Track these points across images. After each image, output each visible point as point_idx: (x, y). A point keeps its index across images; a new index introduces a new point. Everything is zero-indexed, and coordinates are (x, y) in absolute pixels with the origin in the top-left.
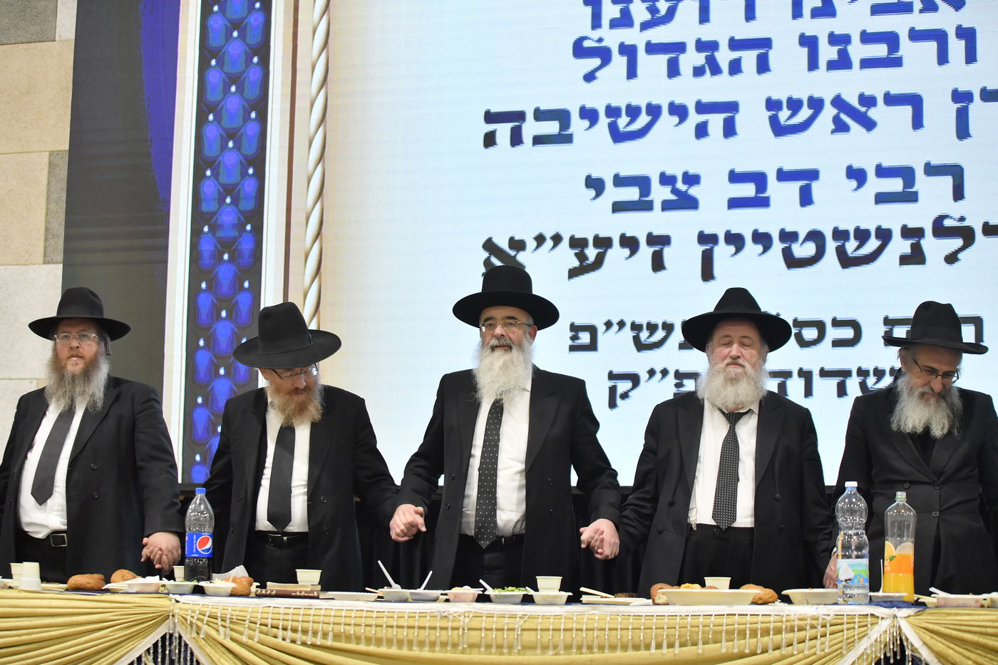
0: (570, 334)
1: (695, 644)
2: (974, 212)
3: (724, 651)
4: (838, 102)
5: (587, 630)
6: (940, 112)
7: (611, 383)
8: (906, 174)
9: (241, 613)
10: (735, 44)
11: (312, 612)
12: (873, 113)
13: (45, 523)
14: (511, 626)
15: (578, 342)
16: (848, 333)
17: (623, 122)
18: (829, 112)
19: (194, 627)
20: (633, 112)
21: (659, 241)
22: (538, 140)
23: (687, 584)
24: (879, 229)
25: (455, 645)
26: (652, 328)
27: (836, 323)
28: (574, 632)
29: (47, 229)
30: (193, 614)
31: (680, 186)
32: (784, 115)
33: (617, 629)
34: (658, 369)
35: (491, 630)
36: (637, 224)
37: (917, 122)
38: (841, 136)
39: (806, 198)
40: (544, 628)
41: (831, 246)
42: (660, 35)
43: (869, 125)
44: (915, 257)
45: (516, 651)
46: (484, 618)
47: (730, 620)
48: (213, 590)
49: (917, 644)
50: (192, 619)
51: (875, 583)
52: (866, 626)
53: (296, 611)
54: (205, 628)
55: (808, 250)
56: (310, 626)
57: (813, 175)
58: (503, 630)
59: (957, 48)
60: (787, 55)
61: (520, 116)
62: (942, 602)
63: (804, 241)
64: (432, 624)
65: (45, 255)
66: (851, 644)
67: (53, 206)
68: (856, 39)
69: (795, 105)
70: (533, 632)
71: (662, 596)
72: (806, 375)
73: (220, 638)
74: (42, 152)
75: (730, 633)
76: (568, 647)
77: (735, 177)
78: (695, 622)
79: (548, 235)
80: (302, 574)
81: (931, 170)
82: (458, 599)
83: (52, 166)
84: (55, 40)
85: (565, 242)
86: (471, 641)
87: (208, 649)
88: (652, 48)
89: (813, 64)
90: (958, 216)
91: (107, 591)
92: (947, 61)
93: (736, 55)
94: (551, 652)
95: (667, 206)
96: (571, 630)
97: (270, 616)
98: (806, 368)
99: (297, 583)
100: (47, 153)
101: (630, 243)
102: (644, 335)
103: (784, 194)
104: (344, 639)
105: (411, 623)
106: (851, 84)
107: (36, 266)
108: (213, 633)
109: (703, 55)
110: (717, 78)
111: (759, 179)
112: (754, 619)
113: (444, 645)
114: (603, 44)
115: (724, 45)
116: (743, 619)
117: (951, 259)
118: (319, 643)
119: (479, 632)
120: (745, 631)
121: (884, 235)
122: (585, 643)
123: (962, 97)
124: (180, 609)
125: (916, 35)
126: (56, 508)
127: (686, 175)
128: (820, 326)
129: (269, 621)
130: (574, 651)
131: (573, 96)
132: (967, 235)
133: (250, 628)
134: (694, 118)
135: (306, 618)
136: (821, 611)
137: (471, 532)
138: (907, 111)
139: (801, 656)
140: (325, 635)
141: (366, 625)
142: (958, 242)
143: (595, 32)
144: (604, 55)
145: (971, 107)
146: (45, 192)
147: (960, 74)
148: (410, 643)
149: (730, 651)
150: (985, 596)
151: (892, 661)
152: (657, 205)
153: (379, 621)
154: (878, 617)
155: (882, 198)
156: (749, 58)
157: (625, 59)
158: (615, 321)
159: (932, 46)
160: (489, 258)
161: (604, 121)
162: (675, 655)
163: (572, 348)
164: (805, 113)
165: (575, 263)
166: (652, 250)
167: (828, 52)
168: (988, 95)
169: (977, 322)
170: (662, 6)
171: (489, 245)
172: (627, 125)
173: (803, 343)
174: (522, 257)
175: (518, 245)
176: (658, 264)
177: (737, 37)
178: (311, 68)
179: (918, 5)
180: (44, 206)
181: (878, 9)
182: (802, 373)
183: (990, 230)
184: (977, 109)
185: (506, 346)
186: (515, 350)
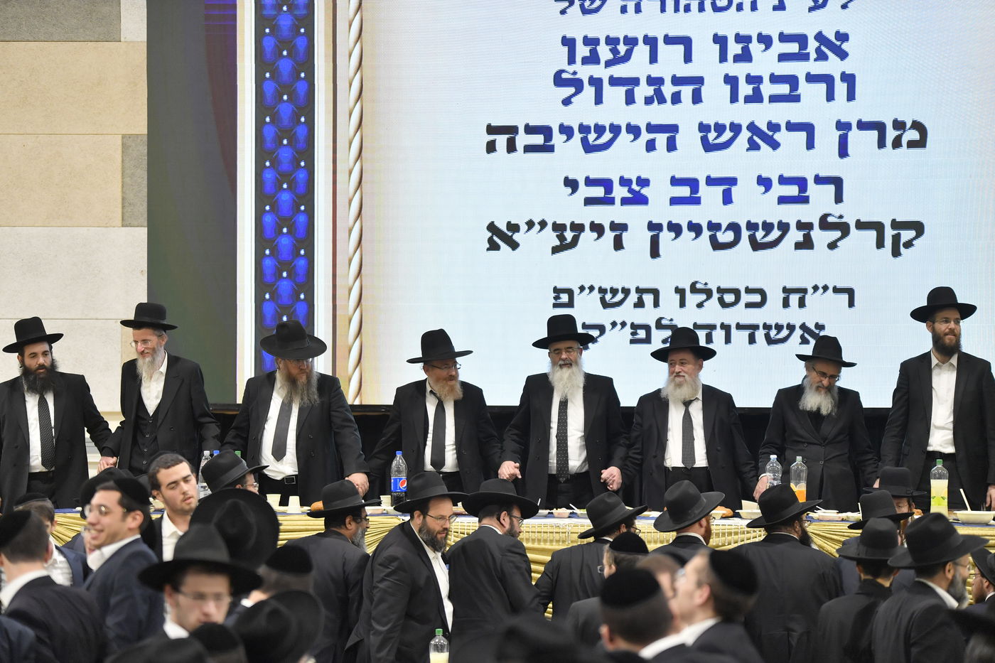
0: (554, 295)
2: (849, 212)
4: (752, 127)
6: (827, 138)
8: (801, 183)
10: (677, 81)
12: (777, 136)
15: (559, 301)
16: (756, 298)
17: (592, 137)
18: (745, 134)
20: (600, 130)
21: (619, 228)
22: (529, 149)
24: (780, 223)
26: (614, 292)
27: (748, 291)
29: (123, 199)
31: (635, 187)
32: (712, 135)
34: (619, 322)
36: (603, 215)
37: (810, 145)
38: (753, 153)
39: (727, 199)
41: (745, 234)
42: (620, 71)
43: (775, 145)
44: (806, 244)
55: (729, 236)
57: (732, 181)
59: (841, 88)
60: (716, 91)
61: (512, 130)
63: (725, 231)
65: (123, 220)
67: (128, 180)
68: (766, 79)
69: (720, 129)
72: (727, 328)
74: (116, 134)
77: (675, 182)
79: (536, 221)
81: (819, 180)
82: (560, 516)
83: (125, 147)
84: (120, 41)
85: (549, 227)
88: (614, 81)
89: (734, 98)
90: (838, 215)
92: (833, 99)
93: (677, 89)
95: (625, 201)
98: (726, 322)
100: (120, 136)
101: (598, 229)
102: (608, 297)
103: (711, 195)
106: (762, 114)
107: (116, 228)
109: (653, 88)
110: (662, 106)
111: (693, 183)
113: (558, 541)
114: (576, 77)
115: (668, 81)
117: (832, 246)
121: (784, 227)
123: (843, 126)
125: (811, 78)
127: (639, 179)
128: (736, 292)
131: (554, 116)
132: (844, 229)
134: (645, 136)
137: (554, 472)
138: (802, 136)
142: (838, 234)
143: (570, 66)
144: (578, 85)
145: (850, 134)
146: (120, 169)
147: (842, 109)
148: (539, 541)
152: (618, 201)
155: (783, 200)
156: (687, 92)
157: (593, 89)
158: (587, 286)
159: (823, 87)
160: (492, 237)
161: (578, 136)
163: (555, 306)
164: (727, 135)
165: (557, 242)
166: (614, 234)
167: (745, 89)
168: (862, 126)
169: (850, 292)
170: (622, 49)
171: (492, 227)
172: (595, 140)
173: (724, 304)
174: (516, 237)
175: (514, 228)
176: (618, 245)
177: (678, 75)
178: (348, 85)
179: (813, 55)
180: (120, 180)
181: (783, 57)
182: (723, 326)
183: (861, 225)
184: (854, 135)
185: (568, 364)
186: (573, 366)
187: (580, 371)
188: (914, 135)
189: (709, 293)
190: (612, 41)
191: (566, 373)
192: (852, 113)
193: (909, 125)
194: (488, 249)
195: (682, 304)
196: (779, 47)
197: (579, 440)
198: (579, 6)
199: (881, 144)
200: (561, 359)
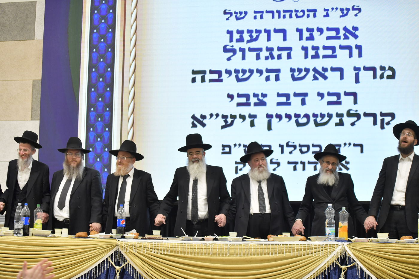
0: (222, 148)
1: (283, 253)
2: (360, 108)
3: (292, 255)
4: (315, 70)
5: (250, 249)
6: (350, 74)
7: (236, 165)
8: (338, 95)
9: (140, 244)
10: (279, 49)
11: (163, 244)
12: (326, 74)
13: (63, 216)
14: (226, 248)
15: (224, 151)
16: (317, 149)
17: (240, 75)
18: (312, 73)
19: (125, 249)
20: (244, 72)
21: (253, 117)
22: (211, 81)
23: (280, 235)
24: (328, 114)
25: (209, 254)
27: (314, 146)
28: (246, 249)
29: (32, 108)
30: (124, 245)
31: (260, 98)
32: (296, 74)
33: (259, 249)
35: (220, 249)
36: (245, 111)
37: (342, 77)
38: (315, 81)
39: (303, 103)
40: (236, 248)
41: (312, 119)
42: (253, 45)
43: (325, 78)
44: (341, 123)
45: (228, 255)
46: (218, 245)
47: (294, 246)
48: (129, 237)
49: (350, 253)
50: (124, 246)
51: (337, 235)
52: (335, 247)
53: (158, 244)
54: (129, 249)
55: (304, 120)
56: (163, 248)
57: (306, 95)
58: (224, 249)
59: (355, 52)
60: (298, 53)
61: (204, 72)
62: (357, 241)
63: (303, 117)
64: (202, 247)
65: (31, 117)
66: (330, 253)
67: (34, 100)
68: (321, 48)
69: (300, 70)
70: (233, 250)
71: (271, 239)
72: (303, 163)
73: (134, 252)
74: (30, 80)
75: (294, 250)
76: (244, 254)
77: (279, 95)
78: (283, 246)
79: (214, 114)
80: (154, 232)
81: (346, 94)
82: (208, 240)
83: (34, 85)
84: (34, 40)
85: (220, 116)
86: (214, 252)
87: (130, 256)
88: (251, 50)
89: (306, 56)
90: (355, 110)
91: (89, 237)
92: (352, 57)
93: (280, 53)
94: (239, 256)
95: (255, 104)
96: (245, 249)
97: (150, 245)
98: (303, 161)
99: (153, 234)
100: (32, 81)
101: (243, 117)
103: (296, 101)
104: (173, 252)
105: (195, 247)
106: (319, 64)
107: (28, 121)
108: (131, 251)
109: (269, 52)
110: (273, 60)
111: (287, 96)
112: (301, 246)
113: (205, 254)
114: (233, 48)
115: (276, 49)
116: (298, 246)
117: (353, 124)
118: (165, 253)
119: (216, 250)
120: (298, 249)
121: (330, 116)
122: (249, 253)
123: (357, 69)
124: (120, 243)
125: (342, 47)
126: (66, 211)
127: (262, 94)
128: (308, 146)
129: (150, 247)
130: (246, 255)
131: (223, 66)
132: (358, 116)
133: (143, 249)
134: (265, 74)
135: (161, 246)
136: (321, 243)
137: (190, 219)
138: (338, 73)
139: (315, 256)
140: (167, 251)
141: (180, 248)
142: (355, 119)
143: (231, 43)
144: (234, 51)
145: (360, 73)
146: (31, 95)
147: (356, 61)
148: (195, 253)
149: (294, 255)
150: (369, 239)
151: (342, 258)
152: (252, 104)
153: (185, 247)
154: (338, 245)
155: (329, 103)
156: (284, 54)
157: (241, 53)
158: (237, 144)
159: (347, 51)
160: (193, 121)
161: (234, 75)
162: (277, 256)
163: (223, 153)
164: (303, 73)
165: (224, 124)
166: (250, 119)
167: (311, 53)
168: (366, 69)
169: (361, 146)
170: (254, 35)
171: (194, 117)
172: (242, 76)
173: (302, 152)
174: (205, 121)
175: (204, 117)
176: (252, 124)
177: (280, 46)
178: (130, 54)
179: (342, 37)
180: (31, 100)
181: (328, 38)
182: (302, 163)
183: (366, 115)
184: (362, 73)
185: (197, 161)
186: (200, 162)
187: (204, 164)
188: (390, 73)
189: (295, 147)
190: (250, 32)
191: (196, 165)
192: (361, 63)
193: (387, 68)
194: (192, 127)
195: (282, 152)
196: (326, 34)
197: (204, 201)
198: (235, 17)
199: (375, 77)
200: (193, 158)
